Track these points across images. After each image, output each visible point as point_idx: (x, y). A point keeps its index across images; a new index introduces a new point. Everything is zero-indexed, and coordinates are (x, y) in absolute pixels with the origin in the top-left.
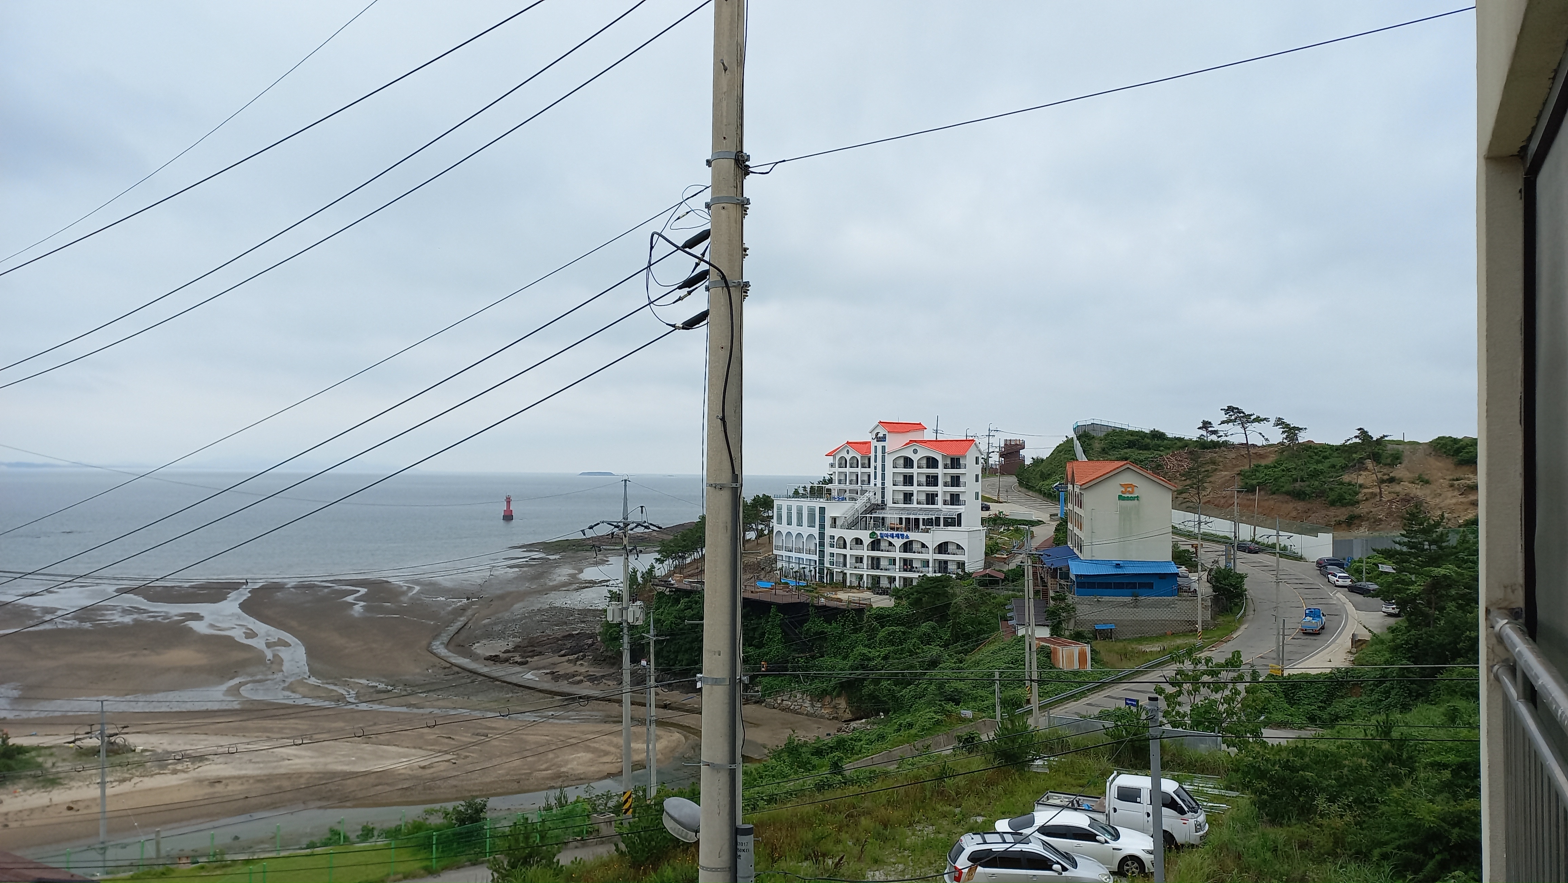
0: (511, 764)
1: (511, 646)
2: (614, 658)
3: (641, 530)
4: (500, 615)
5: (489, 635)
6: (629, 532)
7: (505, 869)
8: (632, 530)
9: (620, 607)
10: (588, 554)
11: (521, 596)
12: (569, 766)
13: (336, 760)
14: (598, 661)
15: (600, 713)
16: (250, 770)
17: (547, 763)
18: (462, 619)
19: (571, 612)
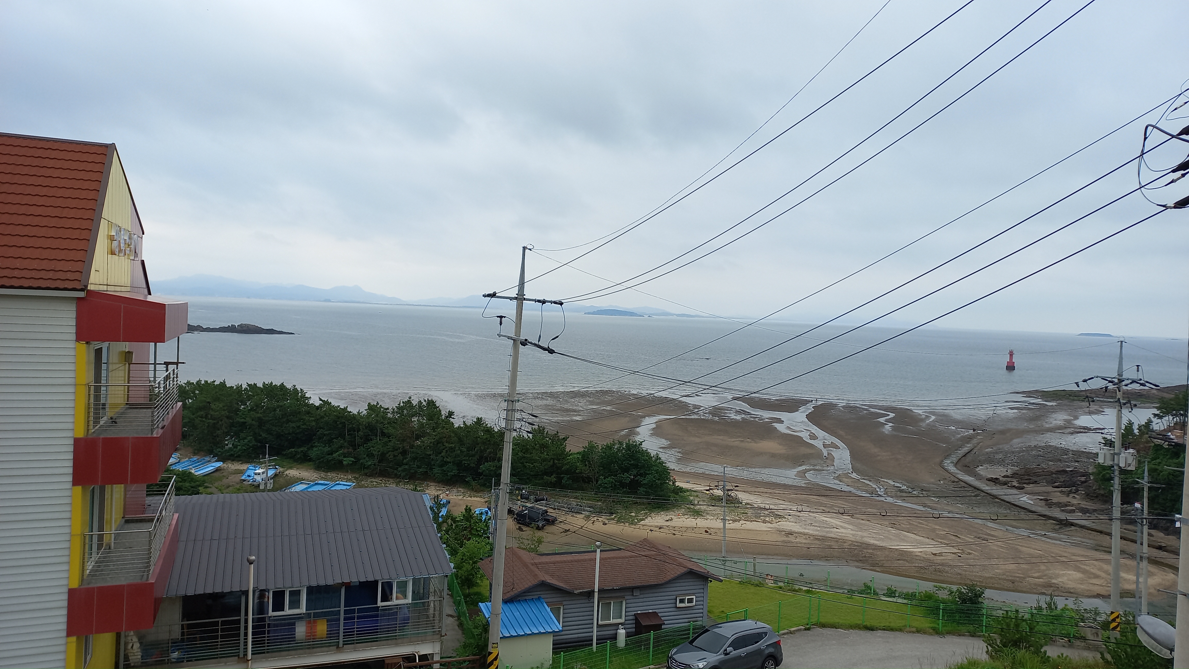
0: (1007, 567)
1: (1009, 473)
2: (1107, 497)
3: (1136, 386)
4: (1001, 446)
5: (990, 461)
6: (1125, 388)
7: (998, 646)
8: (1126, 385)
9: (1112, 452)
10: (1083, 403)
11: (1020, 433)
12: (1060, 580)
13: (869, 535)
14: (1090, 496)
15: (1091, 542)
16: (810, 530)
17: (1039, 572)
18: (968, 445)
19: (1065, 451)
